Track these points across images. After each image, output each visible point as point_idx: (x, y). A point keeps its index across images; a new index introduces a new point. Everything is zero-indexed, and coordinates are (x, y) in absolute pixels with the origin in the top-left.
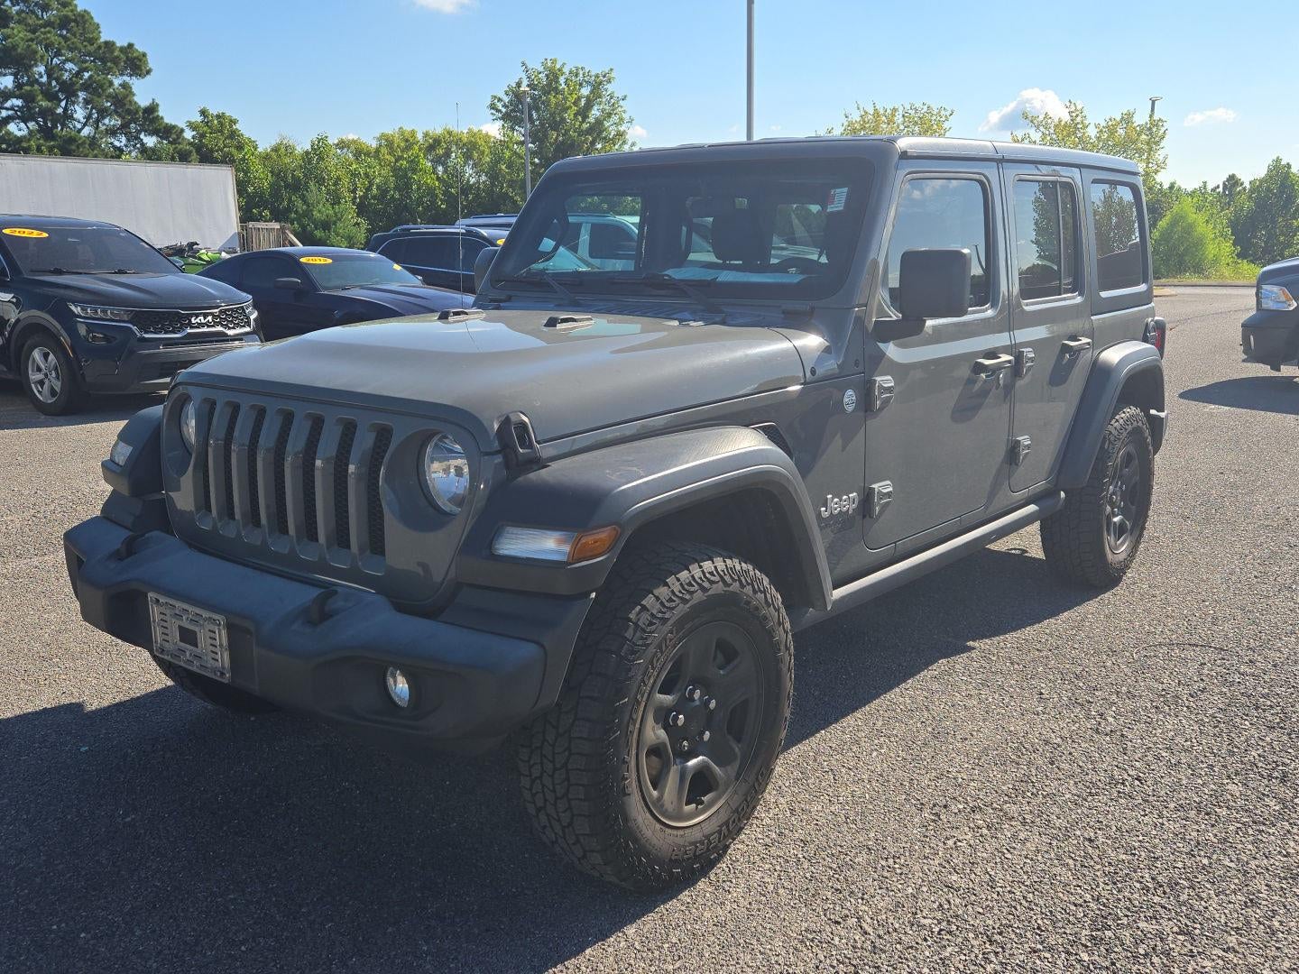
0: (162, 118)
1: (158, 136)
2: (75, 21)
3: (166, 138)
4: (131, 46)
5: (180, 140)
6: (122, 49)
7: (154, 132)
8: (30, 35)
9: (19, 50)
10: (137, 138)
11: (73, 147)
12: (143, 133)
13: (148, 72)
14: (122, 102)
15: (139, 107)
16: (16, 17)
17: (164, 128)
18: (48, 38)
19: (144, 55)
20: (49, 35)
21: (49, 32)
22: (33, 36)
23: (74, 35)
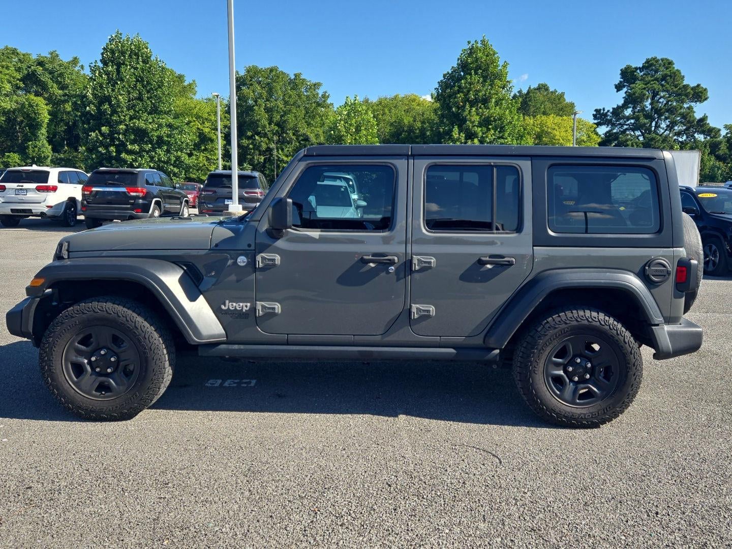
0: (708, 124)
1: (704, 134)
2: (671, 76)
3: (709, 135)
4: (698, 85)
5: (717, 136)
6: (693, 89)
7: (703, 132)
8: (644, 86)
9: (637, 95)
10: (693, 136)
11: (653, 143)
12: (696, 133)
13: (706, 99)
14: (687, 117)
15: (696, 119)
16: (640, 78)
17: (708, 129)
18: (653, 87)
19: (705, 90)
20: (654, 85)
21: (655, 83)
22: (645, 86)
23: (668, 83)
